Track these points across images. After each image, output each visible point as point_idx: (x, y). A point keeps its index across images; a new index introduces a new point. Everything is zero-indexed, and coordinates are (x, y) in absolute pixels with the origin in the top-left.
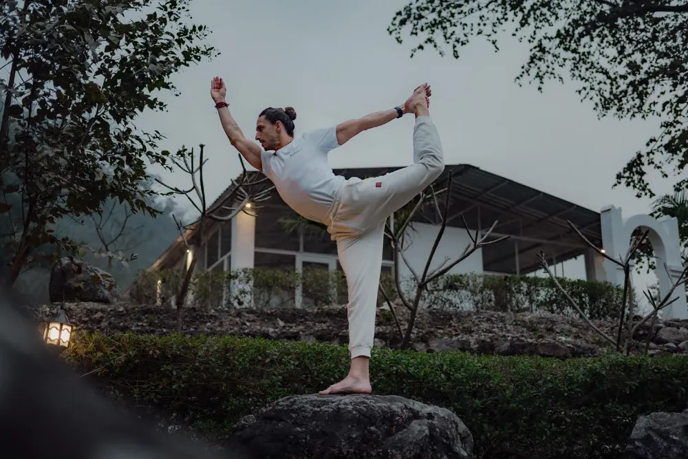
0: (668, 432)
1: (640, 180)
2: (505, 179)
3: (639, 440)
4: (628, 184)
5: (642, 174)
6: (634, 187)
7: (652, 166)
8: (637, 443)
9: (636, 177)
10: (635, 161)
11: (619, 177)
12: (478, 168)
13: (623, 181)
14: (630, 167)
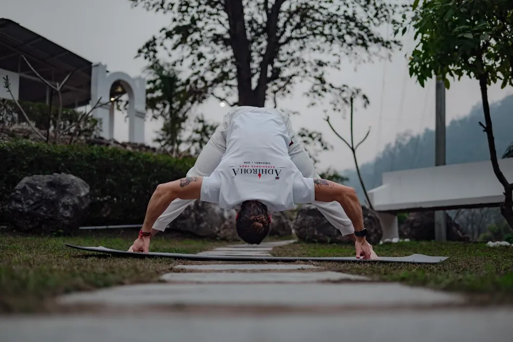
0: (36, 185)
1: (154, 57)
2: (39, 36)
3: (19, 190)
4: (146, 58)
5: (155, 52)
6: (150, 60)
7: (162, 47)
8: (17, 192)
9: (151, 54)
10: (151, 42)
11: (140, 51)
12: (18, 24)
13: (143, 55)
14: (147, 45)
